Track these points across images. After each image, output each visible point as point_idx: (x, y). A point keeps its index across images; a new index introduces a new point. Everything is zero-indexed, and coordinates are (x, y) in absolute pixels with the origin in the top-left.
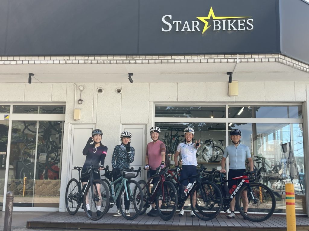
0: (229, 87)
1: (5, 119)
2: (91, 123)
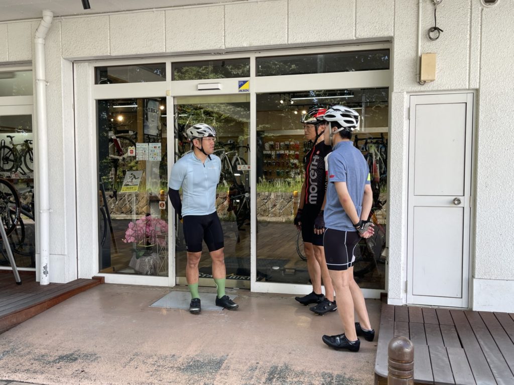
1: (241, 91)
2: (464, 87)
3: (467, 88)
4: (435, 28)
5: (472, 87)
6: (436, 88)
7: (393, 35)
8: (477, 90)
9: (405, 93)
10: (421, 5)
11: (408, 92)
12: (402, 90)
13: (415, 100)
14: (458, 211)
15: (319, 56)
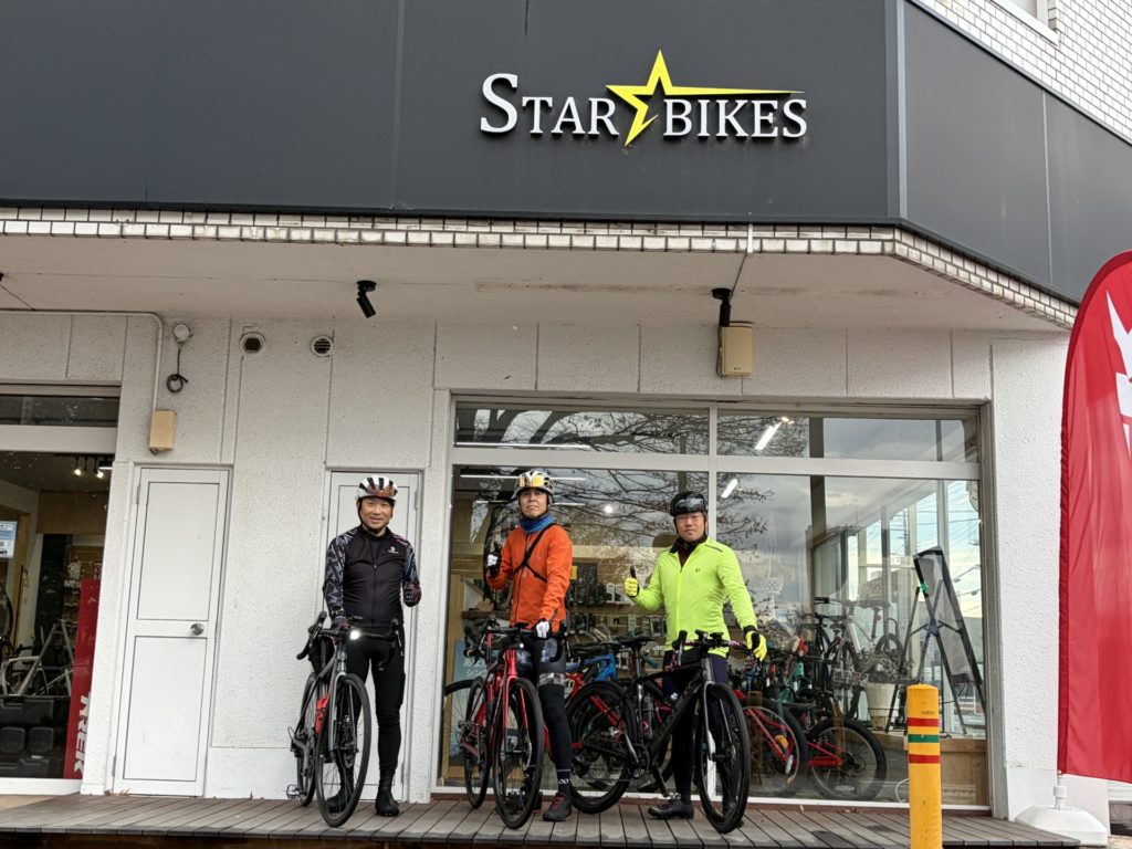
0: (720, 345)
2: (213, 462)
3: (218, 462)
4: (177, 377)
5: (224, 462)
6: (175, 460)
7: (119, 379)
8: (232, 466)
9: (132, 464)
10: (160, 342)
11: (136, 464)
12: (129, 459)
13: (149, 475)
14: (199, 643)
15: (25, 398)
